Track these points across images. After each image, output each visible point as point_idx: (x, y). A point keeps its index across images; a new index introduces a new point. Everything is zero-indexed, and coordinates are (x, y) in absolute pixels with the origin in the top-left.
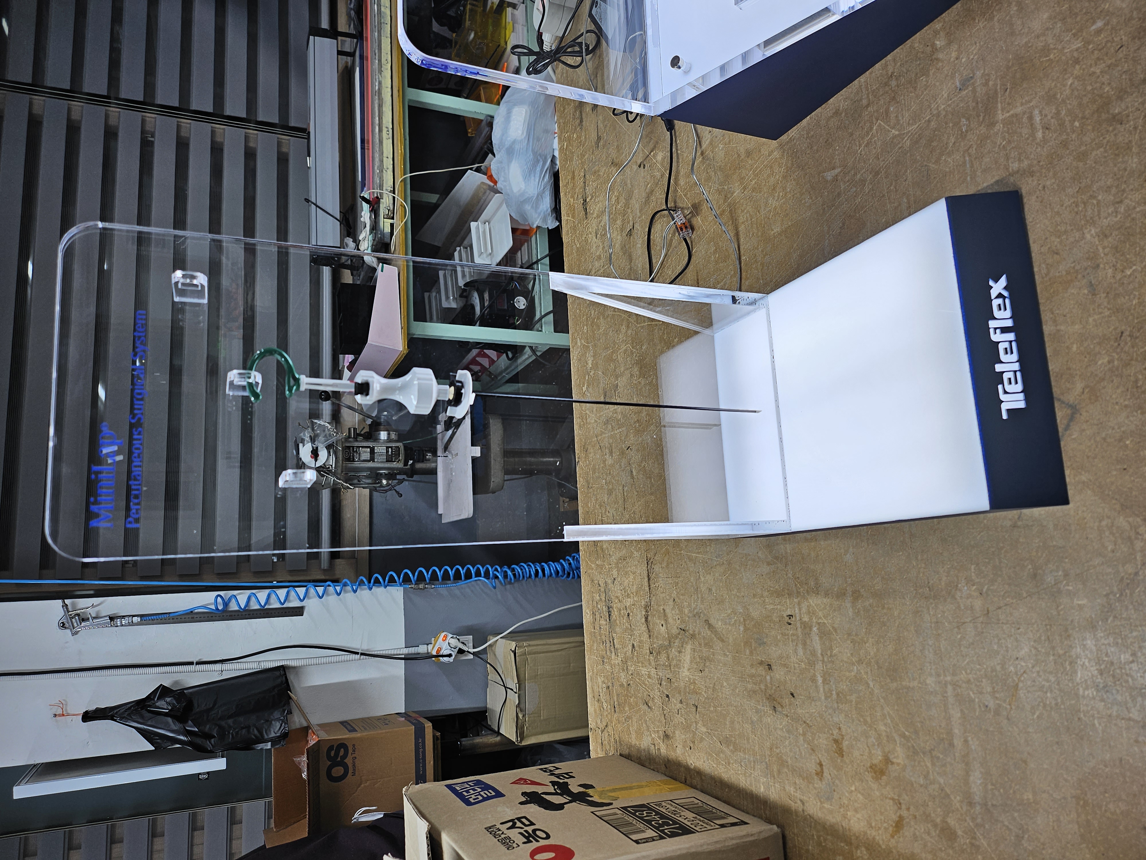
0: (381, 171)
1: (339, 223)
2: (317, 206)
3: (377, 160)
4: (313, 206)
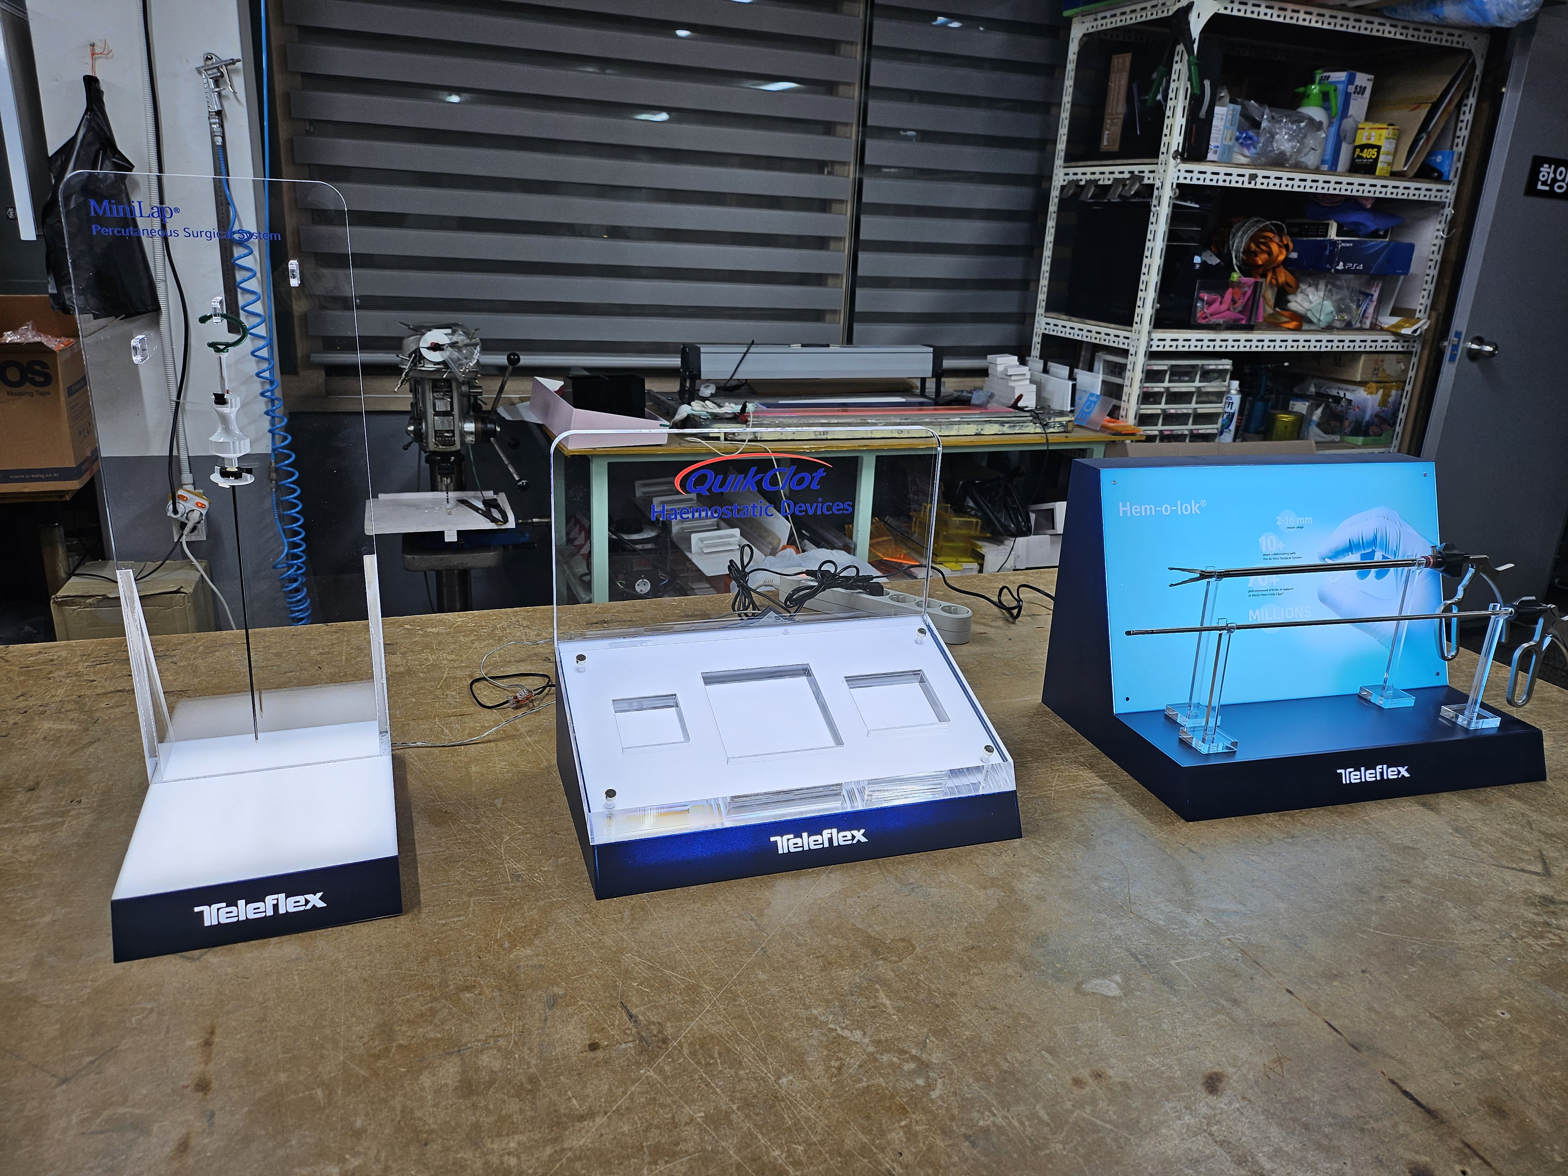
0: (777, 426)
1: (728, 377)
2: (745, 354)
4: (745, 350)
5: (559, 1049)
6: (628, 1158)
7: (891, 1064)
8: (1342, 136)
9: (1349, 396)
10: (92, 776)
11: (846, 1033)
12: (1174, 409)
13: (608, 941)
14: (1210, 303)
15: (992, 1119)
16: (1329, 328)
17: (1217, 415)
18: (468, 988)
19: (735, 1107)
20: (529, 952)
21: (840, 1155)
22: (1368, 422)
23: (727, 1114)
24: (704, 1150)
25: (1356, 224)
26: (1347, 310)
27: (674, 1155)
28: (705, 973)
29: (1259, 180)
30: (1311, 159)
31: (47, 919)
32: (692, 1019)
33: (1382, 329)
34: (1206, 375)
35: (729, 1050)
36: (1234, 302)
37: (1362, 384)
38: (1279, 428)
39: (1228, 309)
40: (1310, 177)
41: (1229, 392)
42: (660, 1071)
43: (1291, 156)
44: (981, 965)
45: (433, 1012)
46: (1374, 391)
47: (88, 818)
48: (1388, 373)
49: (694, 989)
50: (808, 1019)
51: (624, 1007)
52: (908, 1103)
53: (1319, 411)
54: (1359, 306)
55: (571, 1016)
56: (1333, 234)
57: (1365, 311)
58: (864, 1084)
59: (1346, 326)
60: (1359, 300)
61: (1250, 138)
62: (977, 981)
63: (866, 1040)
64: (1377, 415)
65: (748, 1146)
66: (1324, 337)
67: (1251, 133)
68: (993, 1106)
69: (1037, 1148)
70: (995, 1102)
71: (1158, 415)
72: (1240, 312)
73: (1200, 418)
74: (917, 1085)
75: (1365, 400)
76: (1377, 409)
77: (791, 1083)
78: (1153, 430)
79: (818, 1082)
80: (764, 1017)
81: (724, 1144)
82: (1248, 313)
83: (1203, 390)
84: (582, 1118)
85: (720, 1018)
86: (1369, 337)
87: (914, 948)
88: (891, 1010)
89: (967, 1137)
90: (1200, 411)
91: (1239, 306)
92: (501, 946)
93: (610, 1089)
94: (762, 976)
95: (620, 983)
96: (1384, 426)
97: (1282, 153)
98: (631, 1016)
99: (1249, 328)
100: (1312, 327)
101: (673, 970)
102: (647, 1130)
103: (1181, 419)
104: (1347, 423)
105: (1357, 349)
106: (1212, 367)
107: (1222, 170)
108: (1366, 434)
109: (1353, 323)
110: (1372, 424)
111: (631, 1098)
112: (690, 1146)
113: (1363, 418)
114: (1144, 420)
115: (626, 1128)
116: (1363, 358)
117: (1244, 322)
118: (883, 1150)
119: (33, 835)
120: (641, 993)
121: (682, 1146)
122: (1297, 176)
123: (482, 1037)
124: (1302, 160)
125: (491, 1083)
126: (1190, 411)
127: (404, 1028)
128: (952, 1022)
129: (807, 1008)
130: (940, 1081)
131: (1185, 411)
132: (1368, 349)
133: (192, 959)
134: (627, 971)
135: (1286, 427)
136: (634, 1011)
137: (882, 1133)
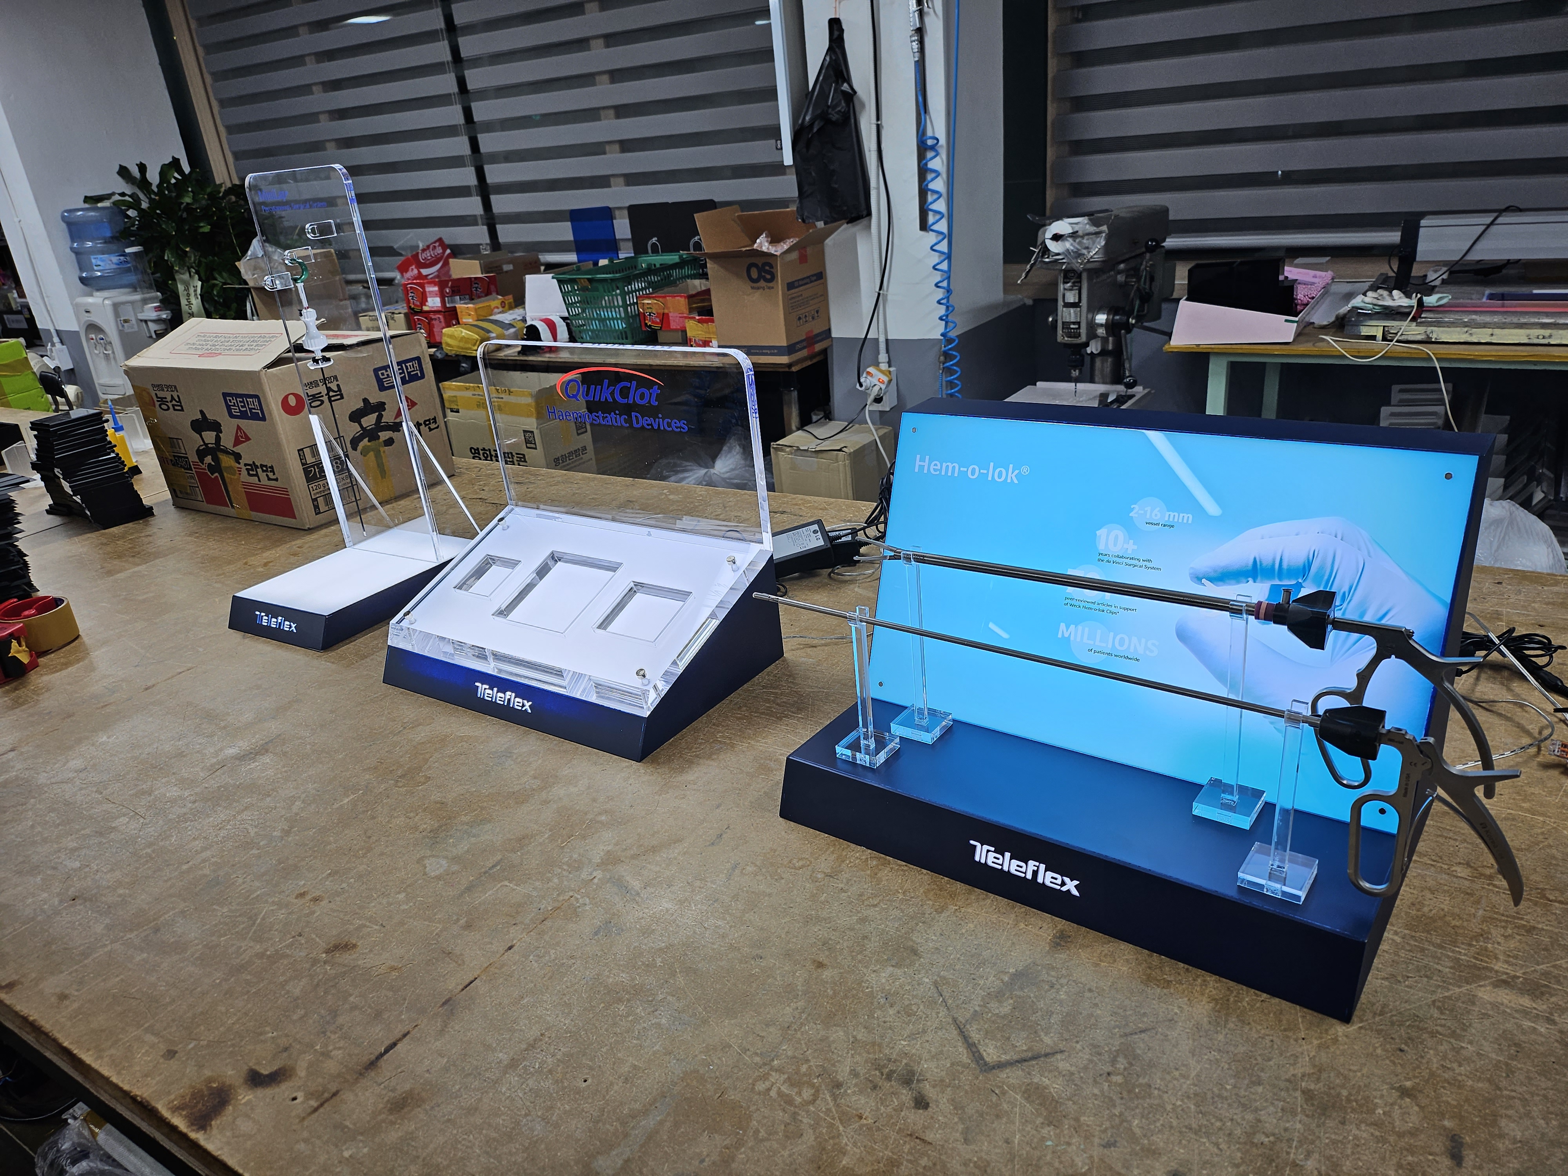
0: (1466, 325)
1: (1457, 258)
2: (1488, 226)
3: (1487, 319)
4: (1488, 219)
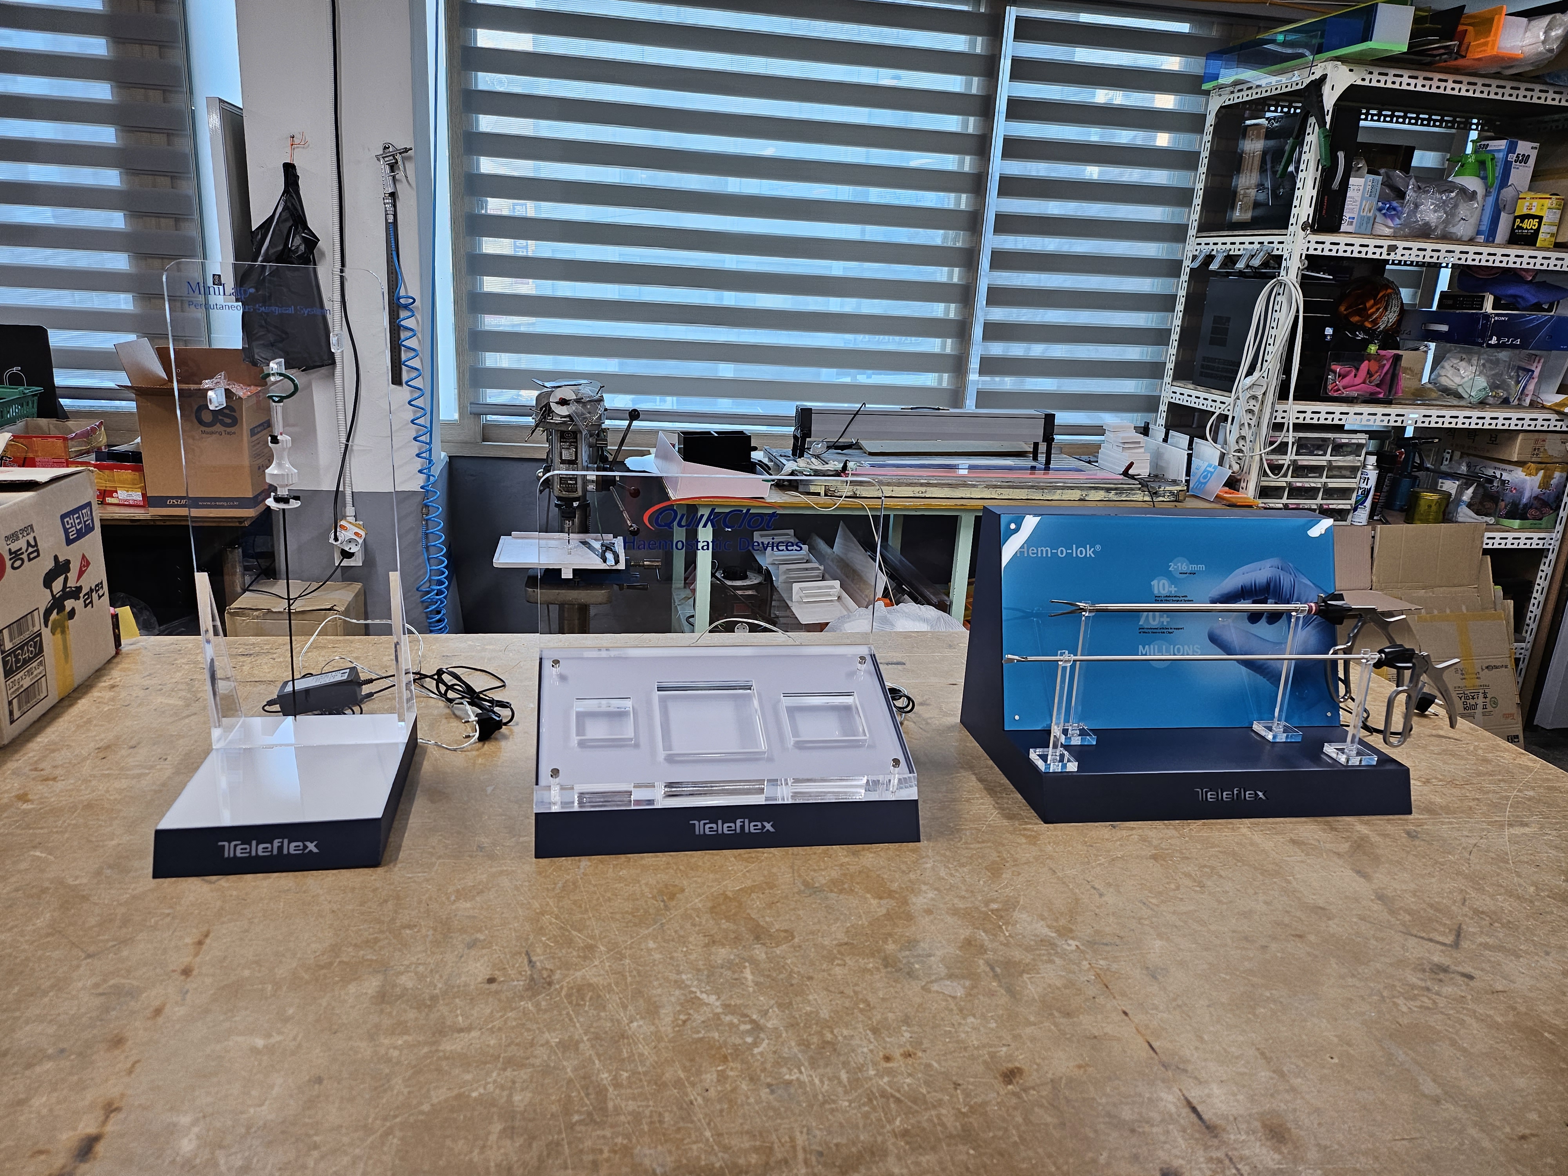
5: (463, 979)
6: (485, 1063)
7: (731, 1025)
8: (1501, 206)
9: (1505, 476)
10: (181, 741)
11: (704, 996)
12: (1299, 482)
13: (536, 905)
14: (1342, 376)
15: (798, 1075)
16: (1482, 404)
17: (1350, 491)
18: (409, 927)
19: (585, 1038)
20: (468, 905)
21: (656, 1084)
22: (1526, 505)
23: (577, 1043)
24: (548, 1066)
25: (1515, 296)
26: (1502, 385)
27: (523, 1066)
28: (605, 937)
29: (1400, 251)
30: (1462, 229)
31: (114, 843)
32: (580, 970)
33: (1544, 407)
34: (1338, 449)
35: (599, 996)
36: (1370, 374)
37: (1520, 464)
38: (1423, 506)
39: (1364, 382)
40: (1458, 248)
41: (1364, 466)
42: (537, 1005)
43: (1436, 227)
44: (847, 959)
45: (376, 940)
46: (1534, 471)
47: (168, 773)
48: (1550, 453)
49: (591, 948)
50: (676, 982)
51: (527, 954)
52: (731, 1054)
53: (1470, 491)
54: (1518, 382)
55: (482, 956)
56: (1488, 306)
57: (1524, 388)
58: (701, 1035)
59: (1502, 403)
60: (1518, 376)
61: (1394, 209)
62: (838, 970)
63: (718, 1003)
64: (1536, 498)
65: (584, 1067)
66: (1475, 414)
67: (1395, 204)
68: (803, 1065)
69: (825, 1102)
70: (806, 1064)
71: (1283, 488)
72: (1378, 386)
73: (1330, 493)
74: (745, 1043)
75: (1524, 481)
76: (1537, 491)
77: (640, 1027)
78: (1278, 503)
79: (663, 1029)
80: (640, 975)
81: (565, 1063)
82: (1386, 387)
83: (1334, 464)
84: (461, 1030)
85: (602, 972)
86: (1528, 416)
87: (793, 937)
88: (750, 983)
89: (769, 1085)
90: (1330, 485)
91: (1377, 378)
92: (448, 898)
93: (492, 1012)
94: (651, 944)
95: (531, 937)
96: (1545, 510)
97: (1427, 224)
98: (530, 961)
99: (1388, 402)
100: (1462, 403)
101: (580, 931)
102: (509, 1045)
103: (1310, 493)
104: (1502, 504)
105: (1513, 427)
106: (1343, 441)
107: (1357, 241)
108: (1523, 517)
109: (1511, 400)
110: (1531, 508)
111: (505, 1022)
112: (538, 1062)
113: (1520, 500)
114: (1265, 492)
115: (492, 1042)
116: (1520, 437)
117: (1381, 396)
118: (693, 1085)
119: (123, 781)
120: (546, 946)
121: (532, 1061)
122: (1443, 247)
123: (406, 963)
124: (1453, 230)
125: (400, 997)
126: (1319, 485)
127: (350, 949)
128: (799, 999)
129: (679, 973)
130: (766, 1041)
131: (1313, 485)
132: (1526, 427)
133: (210, 882)
134: (542, 928)
135: (1430, 506)
136: (534, 959)
137: (699, 1073)
